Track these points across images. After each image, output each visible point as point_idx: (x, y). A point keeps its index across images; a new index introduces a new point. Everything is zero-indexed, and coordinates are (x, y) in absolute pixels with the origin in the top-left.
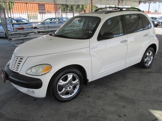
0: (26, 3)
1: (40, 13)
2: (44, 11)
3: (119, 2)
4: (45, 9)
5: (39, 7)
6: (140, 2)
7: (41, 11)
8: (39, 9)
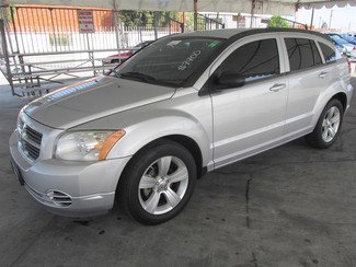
0: (51, 9)
1: (82, 31)
2: (90, 26)
3: (254, 6)
4: (92, 23)
5: (79, 18)
6: (297, 6)
7: (83, 26)
8: (80, 22)
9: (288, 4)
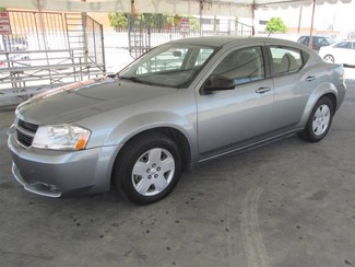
2: (5, 27)
4: (9, 24)
6: (254, 7)
9: (243, 5)
